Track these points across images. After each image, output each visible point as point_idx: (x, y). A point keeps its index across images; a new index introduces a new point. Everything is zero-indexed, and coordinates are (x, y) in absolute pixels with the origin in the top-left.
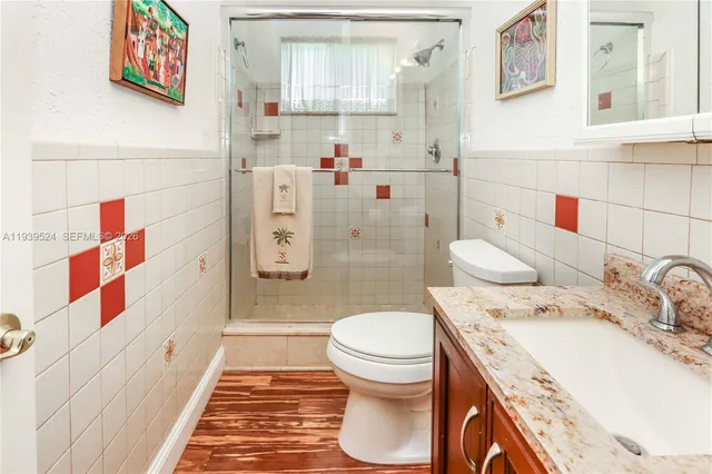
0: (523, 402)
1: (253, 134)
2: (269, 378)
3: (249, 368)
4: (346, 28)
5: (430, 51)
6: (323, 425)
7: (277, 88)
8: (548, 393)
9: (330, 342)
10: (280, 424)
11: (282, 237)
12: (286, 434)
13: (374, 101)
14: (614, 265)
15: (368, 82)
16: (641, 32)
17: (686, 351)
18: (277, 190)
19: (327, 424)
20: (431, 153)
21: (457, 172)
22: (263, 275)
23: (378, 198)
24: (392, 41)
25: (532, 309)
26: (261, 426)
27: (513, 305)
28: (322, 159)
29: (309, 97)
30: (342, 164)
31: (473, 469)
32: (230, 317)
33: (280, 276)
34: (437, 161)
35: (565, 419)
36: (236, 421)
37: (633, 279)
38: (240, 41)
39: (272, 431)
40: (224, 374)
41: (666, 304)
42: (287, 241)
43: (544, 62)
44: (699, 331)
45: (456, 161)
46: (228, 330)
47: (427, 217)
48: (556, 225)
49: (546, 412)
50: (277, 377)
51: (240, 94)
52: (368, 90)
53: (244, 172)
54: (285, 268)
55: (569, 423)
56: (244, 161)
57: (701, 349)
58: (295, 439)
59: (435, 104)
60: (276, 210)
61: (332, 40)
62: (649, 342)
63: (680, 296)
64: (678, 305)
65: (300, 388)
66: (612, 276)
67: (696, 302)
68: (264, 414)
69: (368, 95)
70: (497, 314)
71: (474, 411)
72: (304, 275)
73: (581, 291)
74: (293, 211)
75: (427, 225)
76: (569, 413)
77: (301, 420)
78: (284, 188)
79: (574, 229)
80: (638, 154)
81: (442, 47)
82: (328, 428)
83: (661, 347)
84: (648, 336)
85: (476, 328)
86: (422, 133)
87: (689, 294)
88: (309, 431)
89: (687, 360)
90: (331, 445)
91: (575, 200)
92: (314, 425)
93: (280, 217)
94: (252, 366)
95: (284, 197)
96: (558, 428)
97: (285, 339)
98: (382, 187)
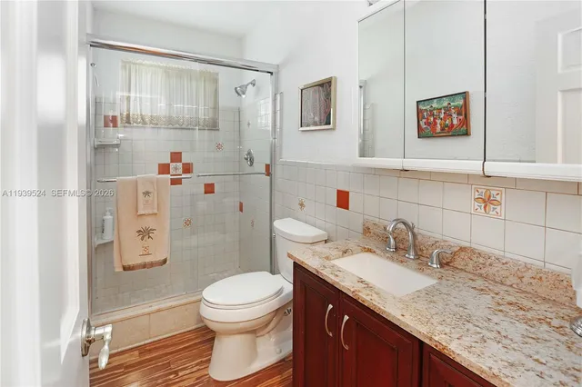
0: (359, 291)
1: (96, 144)
2: (136, 353)
5: (246, 86)
6: (195, 369)
8: (366, 286)
9: (202, 305)
10: (160, 381)
11: (145, 233)
12: (168, 386)
14: (368, 225)
15: (197, 104)
17: (400, 258)
18: (141, 196)
19: (198, 367)
20: (247, 159)
21: (269, 173)
22: (125, 268)
23: (205, 193)
24: (216, 74)
27: (333, 253)
28: (159, 164)
30: (176, 169)
31: (331, 335)
33: (144, 266)
34: (251, 165)
37: (375, 230)
41: (391, 238)
42: (149, 237)
43: (330, 114)
44: (403, 250)
45: (268, 167)
47: (241, 204)
48: (338, 206)
49: (368, 292)
50: (143, 350)
52: (197, 109)
54: (148, 259)
55: (377, 294)
57: (405, 256)
59: (249, 124)
60: (141, 212)
63: (395, 235)
64: (395, 239)
66: (367, 230)
67: (401, 237)
69: (197, 113)
70: (328, 258)
71: (331, 307)
72: (165, 261)
73: (357, 240)
74: (156, 211)
75: (241, 210)
76: (376, 290)
77: (176, 373)
78: (147, 193)
79: (347, 208)
81: (254, 85)
82: (199, 370)
83: (392, 259)
84: (387, 255)
85: (324, 266)
86: (238, 144)
88: (185, 377)
89: (402, 262)
90: (205, 379)
91: (348, 193)
92: (188, 372)
93: (144, 217)
94: (118, 348)
95: (147, 201)
96: (375, 296)
97: (147, 317)
98: (208, 184)
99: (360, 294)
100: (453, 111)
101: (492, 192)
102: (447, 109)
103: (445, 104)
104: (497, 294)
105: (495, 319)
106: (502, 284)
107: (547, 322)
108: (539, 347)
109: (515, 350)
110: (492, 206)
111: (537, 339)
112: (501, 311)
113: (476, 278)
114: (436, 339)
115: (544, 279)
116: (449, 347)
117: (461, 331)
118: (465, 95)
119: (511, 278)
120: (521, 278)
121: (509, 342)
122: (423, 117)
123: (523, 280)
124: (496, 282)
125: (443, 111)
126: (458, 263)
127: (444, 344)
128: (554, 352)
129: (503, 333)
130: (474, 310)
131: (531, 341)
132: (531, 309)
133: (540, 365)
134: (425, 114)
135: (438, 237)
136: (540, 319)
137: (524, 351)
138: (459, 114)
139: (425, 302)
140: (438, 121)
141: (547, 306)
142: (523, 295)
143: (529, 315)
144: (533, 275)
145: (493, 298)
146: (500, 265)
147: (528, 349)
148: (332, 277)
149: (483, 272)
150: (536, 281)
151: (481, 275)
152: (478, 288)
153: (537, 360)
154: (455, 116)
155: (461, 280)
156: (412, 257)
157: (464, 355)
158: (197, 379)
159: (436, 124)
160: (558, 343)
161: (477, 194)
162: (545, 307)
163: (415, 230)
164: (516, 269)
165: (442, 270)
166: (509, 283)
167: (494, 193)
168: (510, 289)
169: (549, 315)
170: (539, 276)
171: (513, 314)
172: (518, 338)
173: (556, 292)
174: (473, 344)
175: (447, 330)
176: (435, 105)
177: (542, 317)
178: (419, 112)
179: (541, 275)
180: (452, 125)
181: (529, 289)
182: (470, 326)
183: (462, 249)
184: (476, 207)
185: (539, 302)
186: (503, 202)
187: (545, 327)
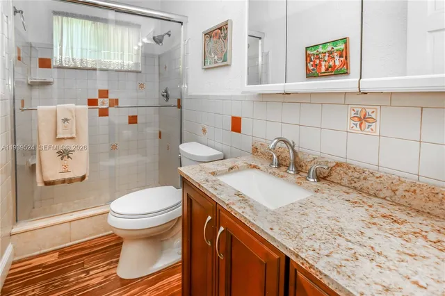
0: (233, 204)
1: (29, 81)
2: (57, 254)
3: (38, 253)
4: (111, 15)
5: (163, 36)
6: (105, 268)
7: (50, 47)
8: (241, 199)
10: (72, 279)
11: (64, 154)
12: (78, 283)
13: (126, 62)
14: (256, 145)
15: (122, 50)
16: (260, 41)
17: (282, 173)
18: (60, 123)
19: (108, 267)
20: (163, 96)
21: (180, 106)
22: (47, 183)
23: (129, 123)
24: (139, 26)
25: (227, 169)
26: (56, 286)
27: (220, 169)
28: (88, 100)
29: (77, 57)
30: (103, 103)
31: (209, 244)
32: (17, 221)
33: (64, 181)
34: (167, 100)
35: (249, 205)
36: (33, 291)
37: (262, 150)
38: (18, 9)
39: (67, 285)
40: (14, 263)
41: (275, 156)
42: (68, 157)
43: (226, 52)
44: (285, 166)
45: (179, 101)
46: (16, 229)
47: (160, 133)
48: (232, 130)
49: (243, 205)
50: (62, 252)
51: (19, 50)
52: (122, 55)
53: (23, 110)
54: (67, 176)
55: (251, 206)
56: (23, 101)
57: (286, 171)
58: (85, 284)
59: (166, 68)
60: (59, 136)
61: (95, 19)
62: (270, 173)
63: (278, 154)
64: (278, 157)
65: (83, 253)
66: (255, 150)
67: (283, 155)
68: (56, 278)
69: (122, 58)
70: (213, 174)
71: (209, 218)
72: (83, 178)
73: (244, 158)
74: (74, 135)
75: (160, 137)
76: (250, 203)
77: (88, 272)
78: (66, 120)
79: (239, 131)
80: (264, 98)
81: (170, 35)
82: (108, 269)
83: (274, 174)
84: (270, 171)
85: (207, 181)
86: (157, 85)
87: (282, 152)
88: (94, 276)
89: (282, 177)
90: (112, 278)
91: (240, 119)
92: (98, 271)
93: (63, 141)
94: (40, 250)
95: (66, 127)
96: (248, 209)
97: (68, 224)
98: (133, 116)
99: (233, 207)
100: (336, 54)
101: (367, 110)
102: (330, 53)
103: (329, 48)
104: (371, 206)
105: (368, 233)
106: (375, 196)
107: (423, 236)
108: (417, 265)
109: (390, 270)
110: (367, 124)
111: (413, 256)
112: (374, 224)
113: (351, 191)
114: (303, 255)
115: (417, 191)
116: (316, 266)
117: (331, 246)
118: (345, 41)
119: (384, 191)
120: (394, 191)
121: (384, 259)
122: (311, 60)
123: (397, 193)
124: (371, 195)
125: (327, 54)
126: (335, 177)
127: (311, 262)
128: (435, 272)
129: (377, 249)
130: (346, 224)
131: (408, 258)
132: (405, 221)
133: (419, 289)
134: (312, 57)
135: (317, 154)
136: (415, 233)
137: (401, 270)
138: (341, 56)
139: (298, 215)
140: (323, 63)
141: (422, 218)
142: (397, 208)
143: (404, 228)
144: (407, 188)
145: (366, 210)
146: (374, 179)
147: (405, 269)
148: (211, 190)
149: (357, 185)
150: (409, 194)
151: (355, 188)
152: (351, 200)
153: (416, 283)
154: (337, 58)
155: (336, 193)
156: (293, 173)
157: (331, 276)
158: (105, 277)
159: (321, 65)
160: (437, 260)
161: (353, 112)
162: (419, 219)
163: (296, 148)
164: (390, 182)
165: (318, 184)
166: (382, 196)
167: (370, 111)
168: (384, 201)
169: (425, 228)
170: (413, 190)
171: (387, 227)
172: (393, 255)
173: (430, 204)
174: (344, 263)
175: (316, 246)
176: (321, 50)
177: (418, 231)
178: (307, 56)
179: (415, 188)
180: (335, 66)
181: (402, 201)
182: (340, 241)
183: (338, 165)
184: (352, 125)
185: (413, 214)
186: (378, 120)
187: (421, 241)
